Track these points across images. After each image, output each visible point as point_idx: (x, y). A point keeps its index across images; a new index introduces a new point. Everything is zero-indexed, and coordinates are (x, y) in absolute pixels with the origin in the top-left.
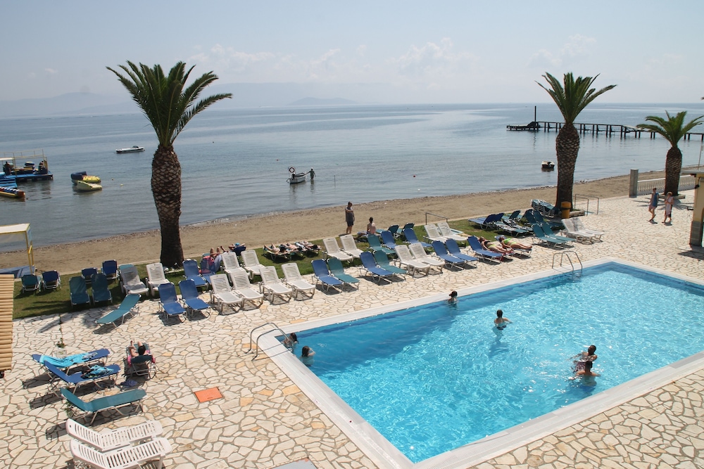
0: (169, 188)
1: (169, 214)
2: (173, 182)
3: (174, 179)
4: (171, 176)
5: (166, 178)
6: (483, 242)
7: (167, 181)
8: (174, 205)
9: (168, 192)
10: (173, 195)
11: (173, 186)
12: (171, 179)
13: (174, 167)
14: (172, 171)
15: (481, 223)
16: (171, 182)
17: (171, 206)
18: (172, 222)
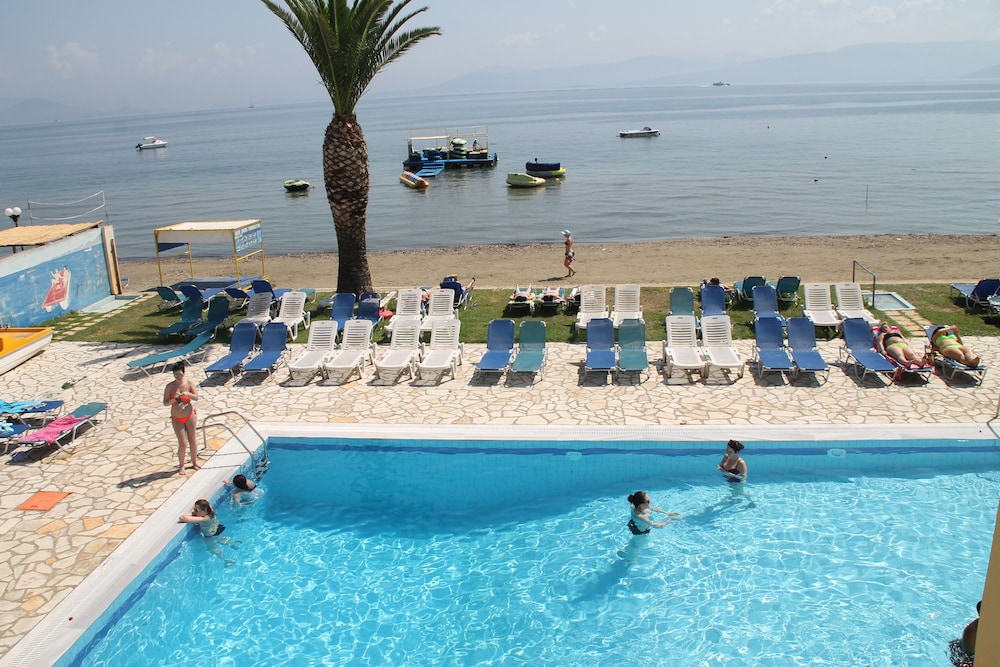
0: (340, 179)
1: (342, 219)
2: (346, 171)
3: (346, 166)
4: (342, 161)
5: (335, 164)
6: (883, 334)
7: (336, 168)
8: (350, 206)
9: (339, 186)
10: (345, 190)
11: (345, 177)
12: (341, 165)
13: (348, 146)
14: (343, 153)
15: (967, 293)
16: (342, 170)
17: (344, 207)
18: (348, 233)
